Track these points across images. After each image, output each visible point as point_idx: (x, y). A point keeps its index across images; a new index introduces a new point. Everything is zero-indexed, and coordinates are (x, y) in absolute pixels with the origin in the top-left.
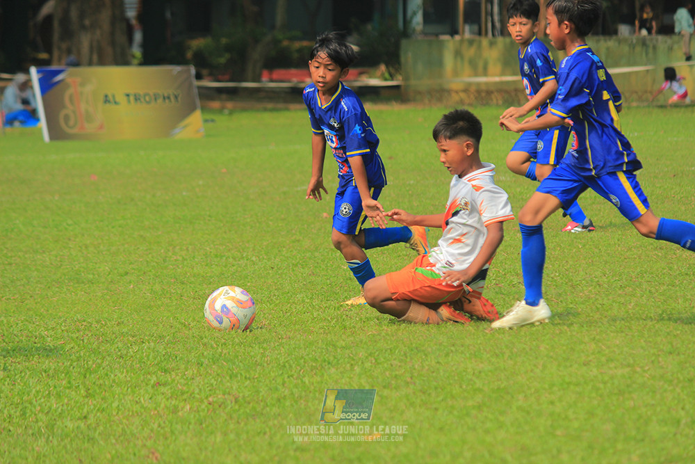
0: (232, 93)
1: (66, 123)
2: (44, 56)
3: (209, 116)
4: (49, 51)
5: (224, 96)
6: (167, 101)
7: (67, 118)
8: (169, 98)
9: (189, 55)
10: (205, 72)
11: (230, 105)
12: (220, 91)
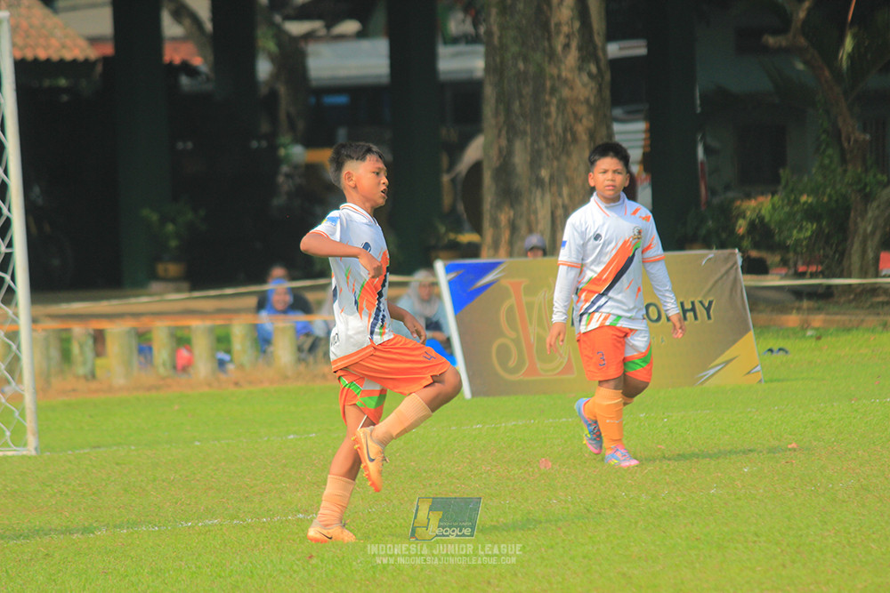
0: (823, 296)
1: (503, 364)
2: (467, 237)
3: (775, 344)
4: (478, 228)
5: (805, 304)
6: (690, 315)
7: (504, 353)
8: (693, 309)
9: (742, 226)
10: (773, 259)
11: (818, 320)
12: (798, 293)
